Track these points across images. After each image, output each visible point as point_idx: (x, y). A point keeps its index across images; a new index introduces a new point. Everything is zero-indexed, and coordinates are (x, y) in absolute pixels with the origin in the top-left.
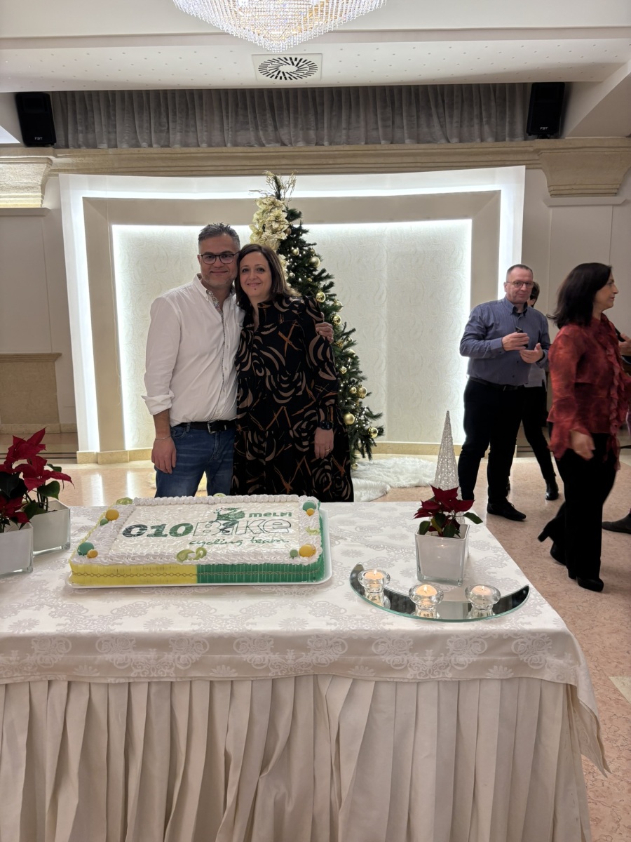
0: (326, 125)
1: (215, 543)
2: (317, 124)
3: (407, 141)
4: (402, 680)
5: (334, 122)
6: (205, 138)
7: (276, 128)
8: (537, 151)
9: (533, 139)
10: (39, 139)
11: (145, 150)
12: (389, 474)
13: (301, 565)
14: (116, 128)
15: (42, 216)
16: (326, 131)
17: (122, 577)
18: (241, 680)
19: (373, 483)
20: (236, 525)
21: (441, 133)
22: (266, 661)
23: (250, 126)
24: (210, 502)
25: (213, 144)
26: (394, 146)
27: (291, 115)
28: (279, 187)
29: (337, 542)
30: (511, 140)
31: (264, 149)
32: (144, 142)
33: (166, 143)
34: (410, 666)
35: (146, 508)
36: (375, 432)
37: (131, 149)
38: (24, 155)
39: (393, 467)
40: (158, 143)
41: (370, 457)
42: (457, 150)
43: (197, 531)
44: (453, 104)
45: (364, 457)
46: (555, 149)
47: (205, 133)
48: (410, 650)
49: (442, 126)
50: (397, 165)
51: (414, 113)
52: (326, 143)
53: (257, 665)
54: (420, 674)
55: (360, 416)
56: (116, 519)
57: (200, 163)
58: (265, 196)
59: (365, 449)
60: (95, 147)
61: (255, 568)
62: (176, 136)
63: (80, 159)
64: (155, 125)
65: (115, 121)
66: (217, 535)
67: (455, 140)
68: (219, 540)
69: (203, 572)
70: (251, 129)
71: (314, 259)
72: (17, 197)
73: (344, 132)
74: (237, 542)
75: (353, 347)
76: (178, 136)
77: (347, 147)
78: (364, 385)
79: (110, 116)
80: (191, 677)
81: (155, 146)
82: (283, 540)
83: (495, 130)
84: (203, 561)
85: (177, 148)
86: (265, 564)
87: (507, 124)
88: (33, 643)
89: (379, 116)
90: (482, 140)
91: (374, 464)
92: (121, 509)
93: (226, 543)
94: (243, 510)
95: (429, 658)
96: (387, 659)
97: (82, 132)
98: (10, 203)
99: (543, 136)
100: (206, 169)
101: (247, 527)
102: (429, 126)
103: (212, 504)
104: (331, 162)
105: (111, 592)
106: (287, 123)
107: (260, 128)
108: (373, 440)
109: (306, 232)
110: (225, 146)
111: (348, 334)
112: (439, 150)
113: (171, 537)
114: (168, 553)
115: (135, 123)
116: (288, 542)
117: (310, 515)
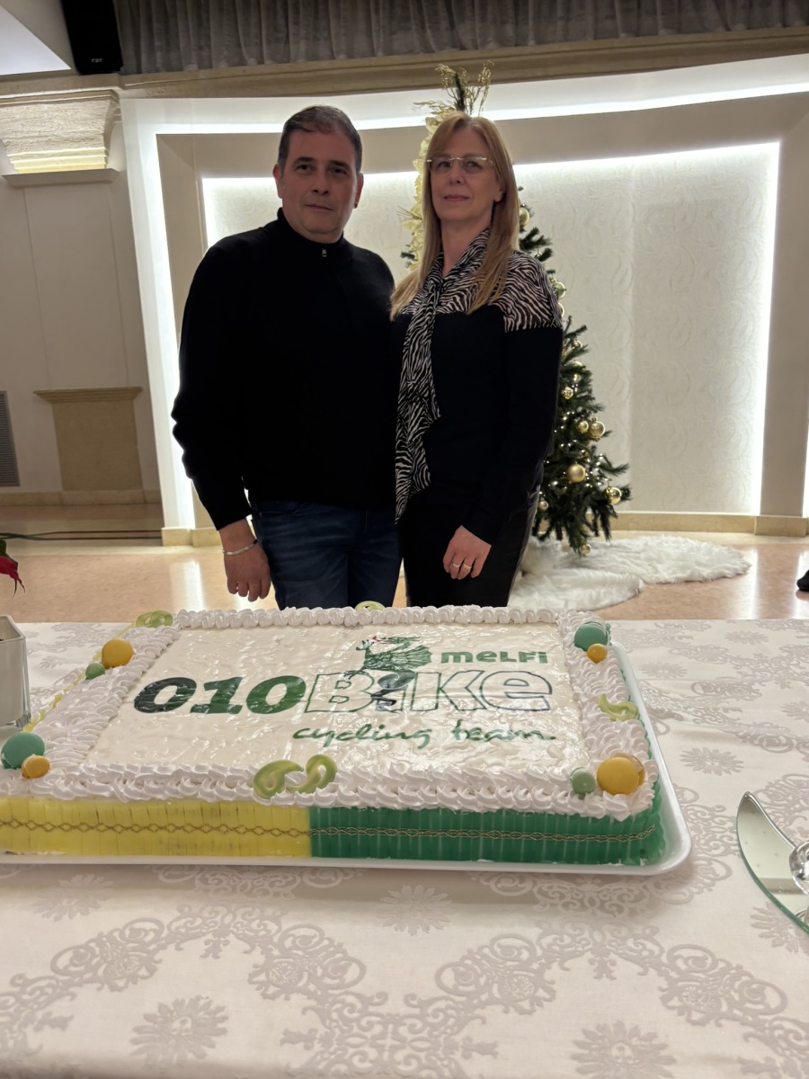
0: (531, 14)
1: (360, 735)
2: (516, 15)
3: (662, 32)
5: (544, 8)
6: (342, 46)
7: (452, 25)
10: (97, 60)
11: (252, 67)
12: (638, 562)
13: (606, 818)
14: (209, 40)
15: (108, 182)
16: (531, 22)
17: (110, 833)
19: (617, 576)
20: (411, 685)
21: (716, 17)
23: (413, 23)
24: (348, 622)
25: (356, 54)
26: (642, 40)
28: (462, 94)
29: (661, 728)
31: (435, 57)
32: (252, 57)
35: (201, 635)
36: (617, 494)
37: (233, 68)
38: (77, 88)
39: (644, 551)
40: (274, 60)
41: (607, 534)
42: (745, 42)
43: (316, 697)
45: (597, 535)
47: (343, 38)
49: (718, 7)
52: (531, 42)
55: (591, 469)
58: (438, 111)
59: (599, 523)
60: (180, 69)
61: (471, 821)
62: (300, 46)
63: (159, 89)
64: (268, 30)
65: (209, 28)
66: (365, 712)
67: (740, 27)
68: (369, 726)
69: (325, 826)
72: (71, 154)
73: (560, 24)
74: (415, 736)
75: (583, 357)
76: (303, 46)
77: (566, 47)
78: (599, 419)
79: (201, 23)
81: (267, 62)
82: (539, 734)
84: (325, 797)
85: (301, 64)
86: (500, 811)
90: (785, 25)
91: (611, 546)
92: (142, 638)
93: (387, 736)
94: (425, 643)
97: (161, 49)
98: (61, 165)
101: (439, 689)
103: (352, 627)
105: (78, 878)
106: (470, 14)
107: (427, 25)
108: (612, 507)
110: (374, 55)
111: (573, 335)
112: (715, 44)
113: (249, 713)
114: (232, 770)
115: (237, 32)
116: (553, 738)
117: (596, 661)
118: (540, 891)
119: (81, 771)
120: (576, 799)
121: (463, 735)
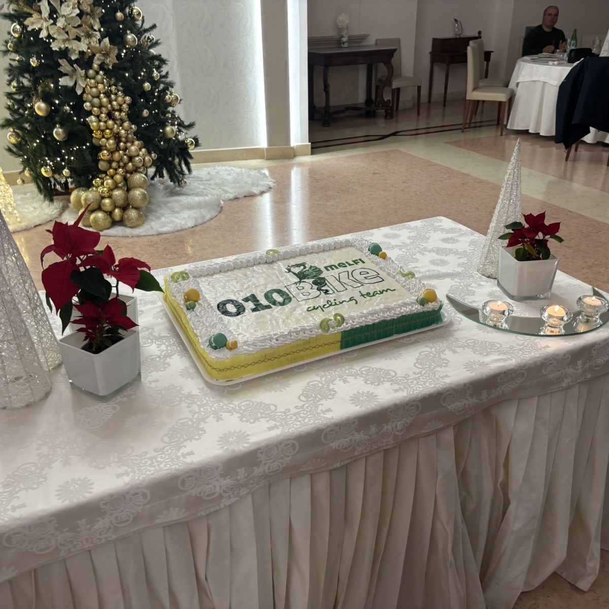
1: (331, 305)
12: (212, 187)
17: (270, 361)
18: (442, 430)
20: (327, 282)
22: (466, 406)
34: (566, 377)
36: (191, 143)
39: (210, 178)
43: (296, 295)
48: (568, 364)
53: (459, 412)
54: (572, 381)
61: (392, 322)
66: (322, 296)
68: (330, 301)
69: (346, 337)
82: (389, 290)
86: (401, 317)
93: (341, 303)
94: (312, 264)
95: (579, 367)
96: (553, 376)
101: (339, 282)
108: (188, 152)
114: (308, 326)
116: (395, 290)
117: (384, 259)
118: (418, 338)
119: (251, 342)
120: (422, 306)
121: (365, 296)
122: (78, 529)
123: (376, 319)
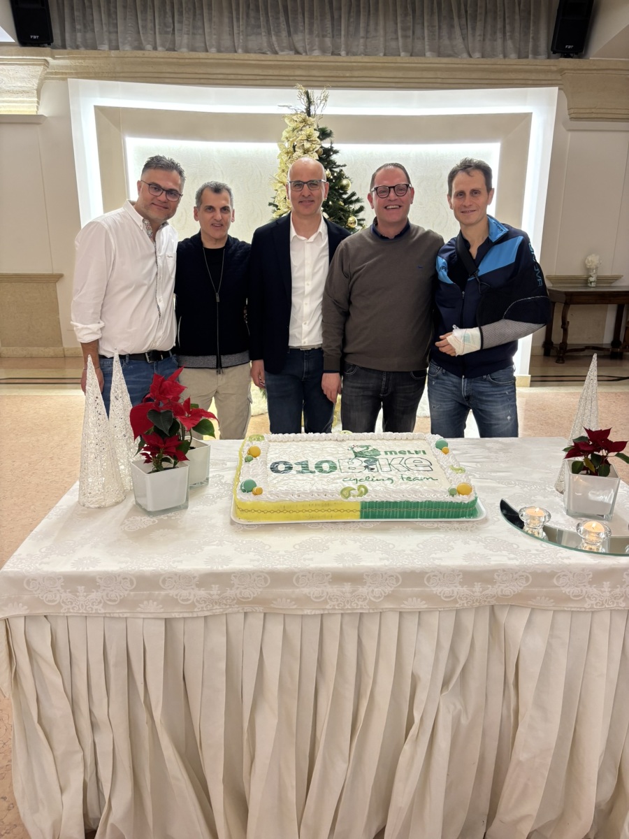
0: (343, 33)
2: (333, 31)
3: (428, 54)
4: (578, 610)
5: (352, 29)
6: (214, 43)
7: (289, 34)
8: (561, 71)
9: (558, 58)
10: (35, 37)
11: (149, 53)
13: (461, 503)
14: (117, 28)
15: (38, 124)
16: (343, 39)
17: (287, 514)
18: (430, 611)
20: (377, 462)
21: (462, 46)
22: (455, 594)
23: (263, 30)
25: (222, 49)
26: (414, 59)
27: (306, 20)
28: (310, 103)
30: (535, 58)
31: (278, 57)
32: (149, 44)
33: (171, 47)
34: (588, 597)
35: (278, 444)
37: (135, 51)
38: (18, 55)
40: (163, 46)
42: (480, 66)
43: (342, 467)
44: (476, 16)
46: (579, 70)
47: (215, 37)
48: (589, 582)
49: (464, 39)
50: (417, 80)
51: (436, 23)
52: (343, 53)
53: (446, 597)
54: (596, 604)
56: (258, 455)
57: (210, 70)
58: (294, 112)
60: (95, 48)
61: (416, 505)
62: (183, 39)
63: (80, 61)
64: (160, 25)
65: (116, 19)
66: (365, 472)
67: (477, 55)
68: (369, 477)
69: (366, 508)
70: (263, 34)
71: (345, 182)
72: (10, 102)
73: (362, 41)
74: (388, 480)
76: (185, 39)
77: (366, 59)
79: (112, 14)
80: (382, 609)
81: (160, 49)
82: (432, 478)
83: (518, 46)
84: (367, 498)
85: (184, 52)
86: (425, 501)
87: (531, 40)
88: (233, 578)
89: (399, 25)
90: (505, 56)
94: (374, 447)
95: (607, 590)
96: (568, 590)
97: (80, 31)
99: (567, 55)
100: (215, 77)
101: (389, 464)
102: (450, 38)
103: (340, 441)
104: (348, 75)
105: (280, 528)
106: (301, 28)
107: (273, 33)
109: (336, 152)
110: (236, 52)
113: (319, 473)
114: (331, 490)
115: (138, 23)
116: (437, 479)
117: (446, 453)
119: (275, 492)
120: (451, 496)
121: (405, 479)
122: (78, 594)
123: (399, 498)
